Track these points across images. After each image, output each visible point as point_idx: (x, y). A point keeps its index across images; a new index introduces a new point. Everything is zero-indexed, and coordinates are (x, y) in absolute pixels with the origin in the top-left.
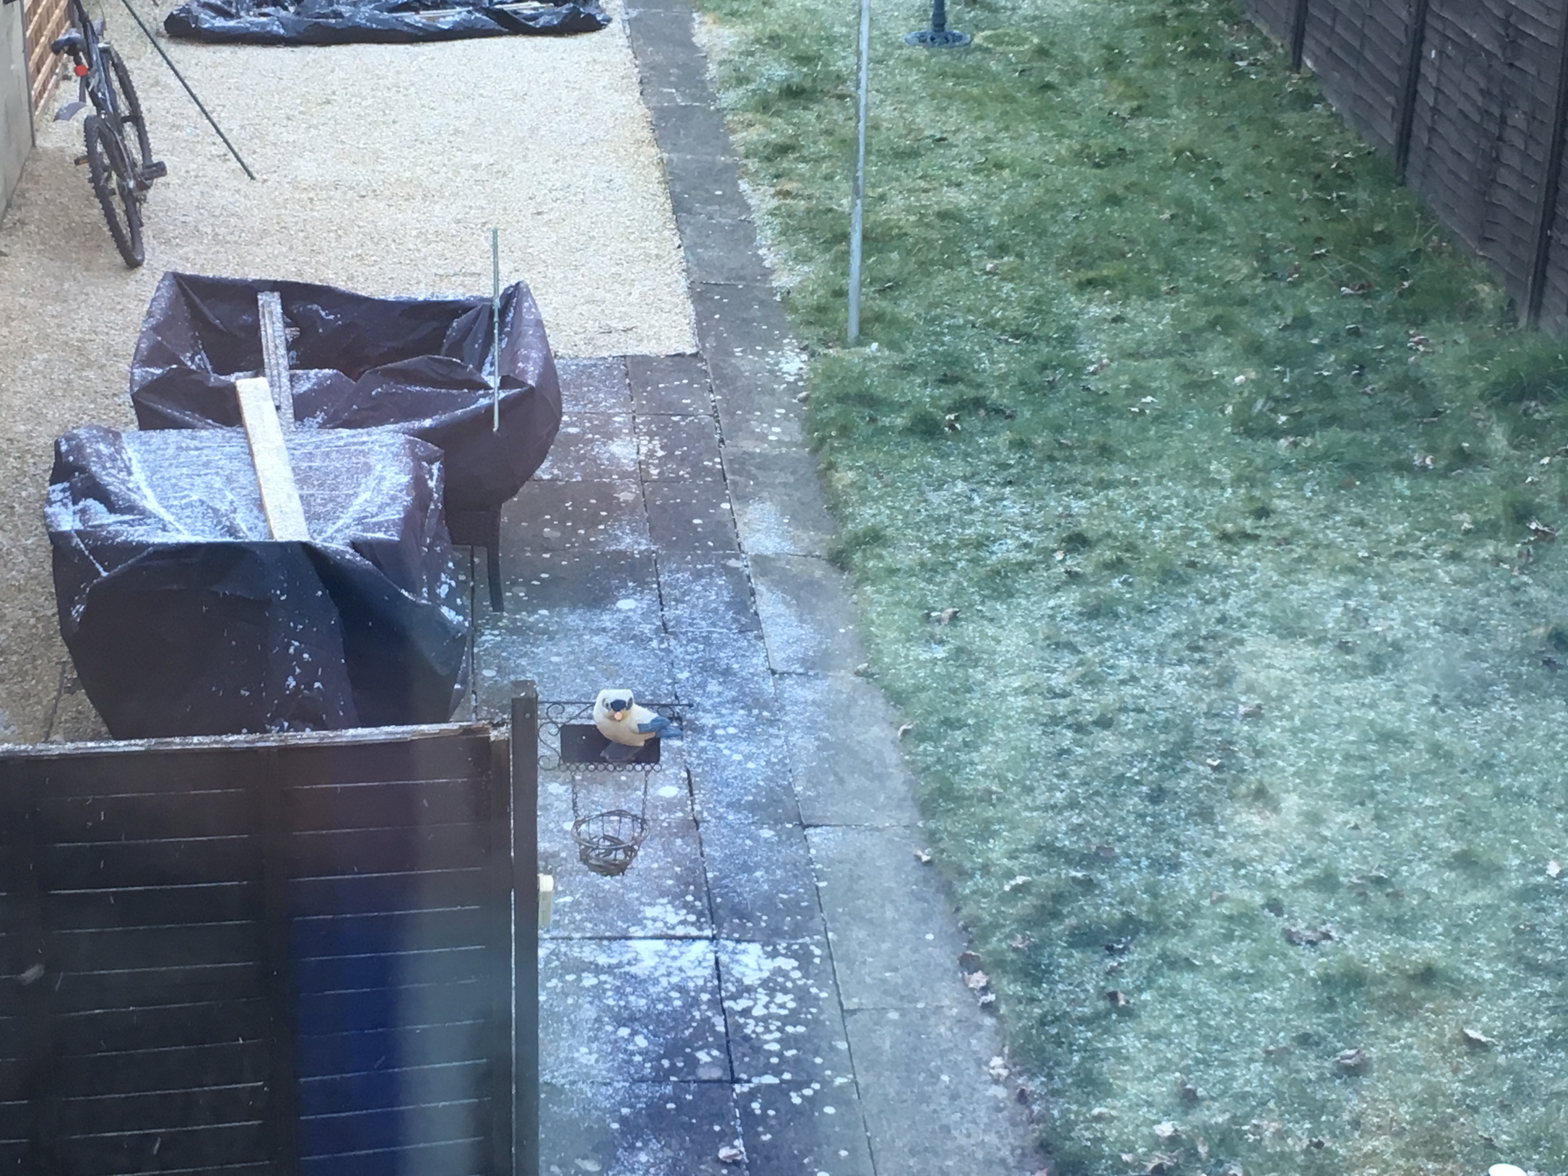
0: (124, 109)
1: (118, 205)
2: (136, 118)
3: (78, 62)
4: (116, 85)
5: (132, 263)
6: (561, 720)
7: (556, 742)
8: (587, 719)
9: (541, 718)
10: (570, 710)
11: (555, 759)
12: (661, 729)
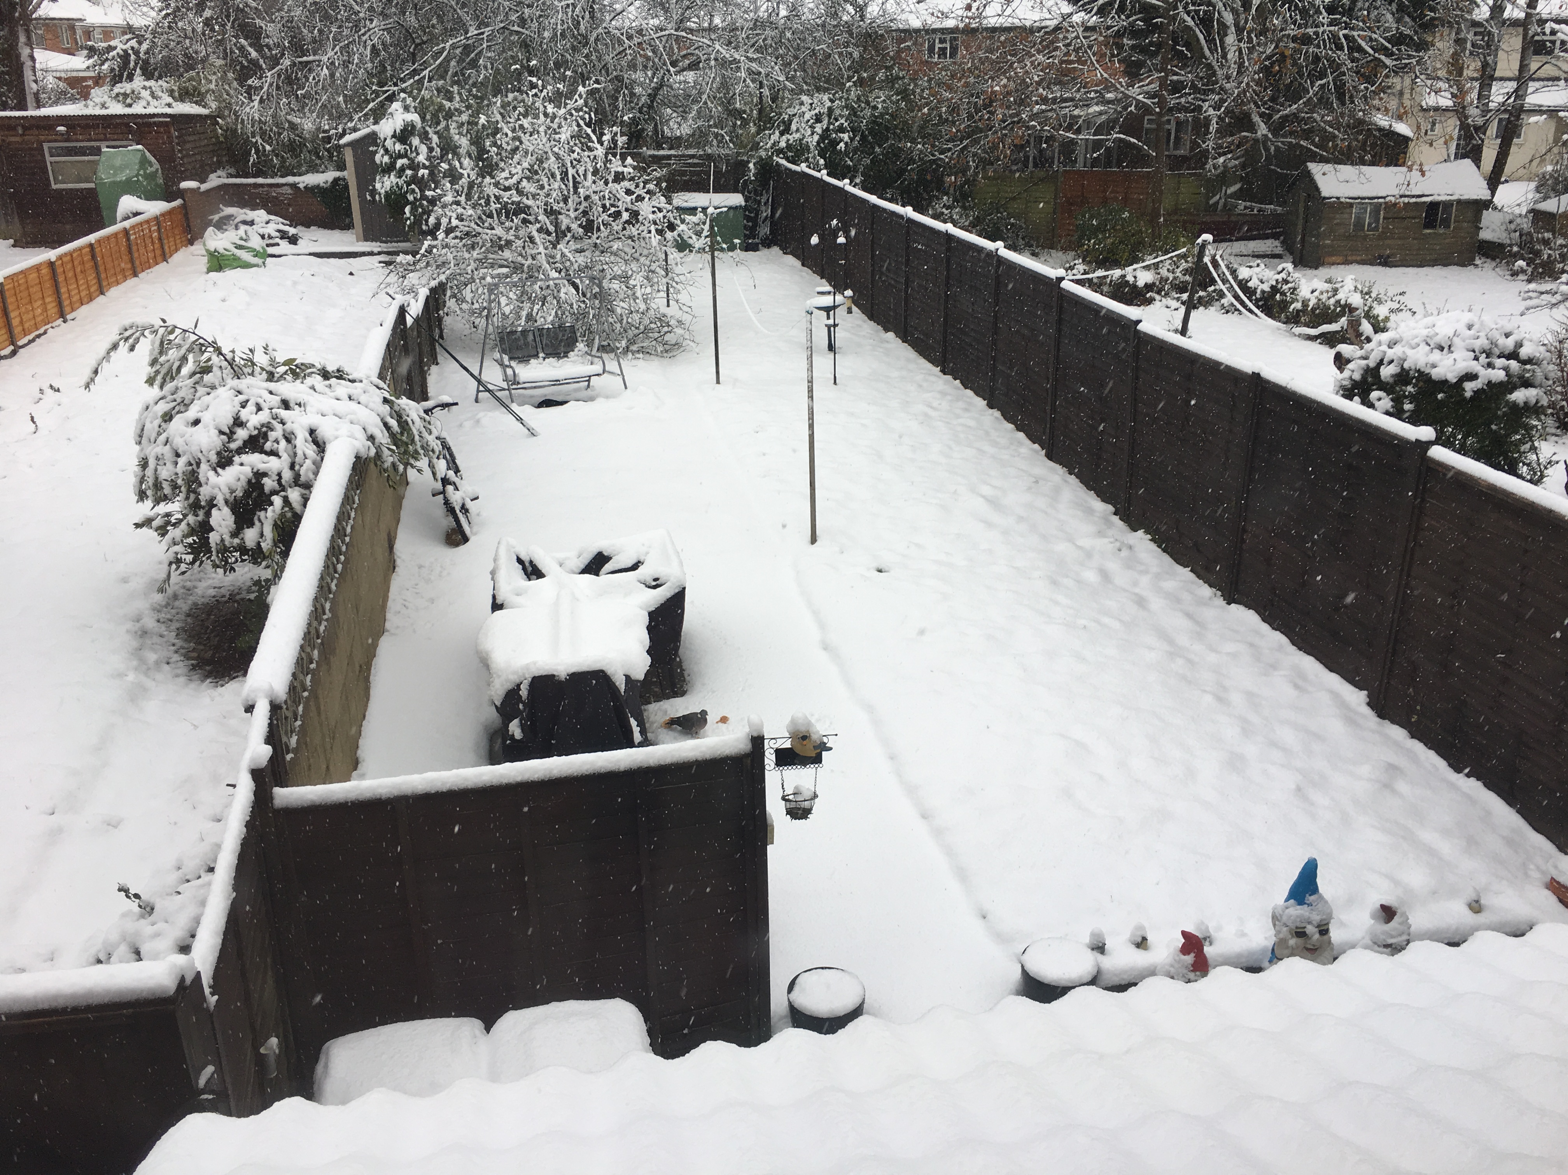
5: (467, 538)
6: (776, 746)
7: (773, 757)
8: (788, 745)
9: (766, 746)
10: (780, 741)
11: (773, 765)
12: (823, 747)
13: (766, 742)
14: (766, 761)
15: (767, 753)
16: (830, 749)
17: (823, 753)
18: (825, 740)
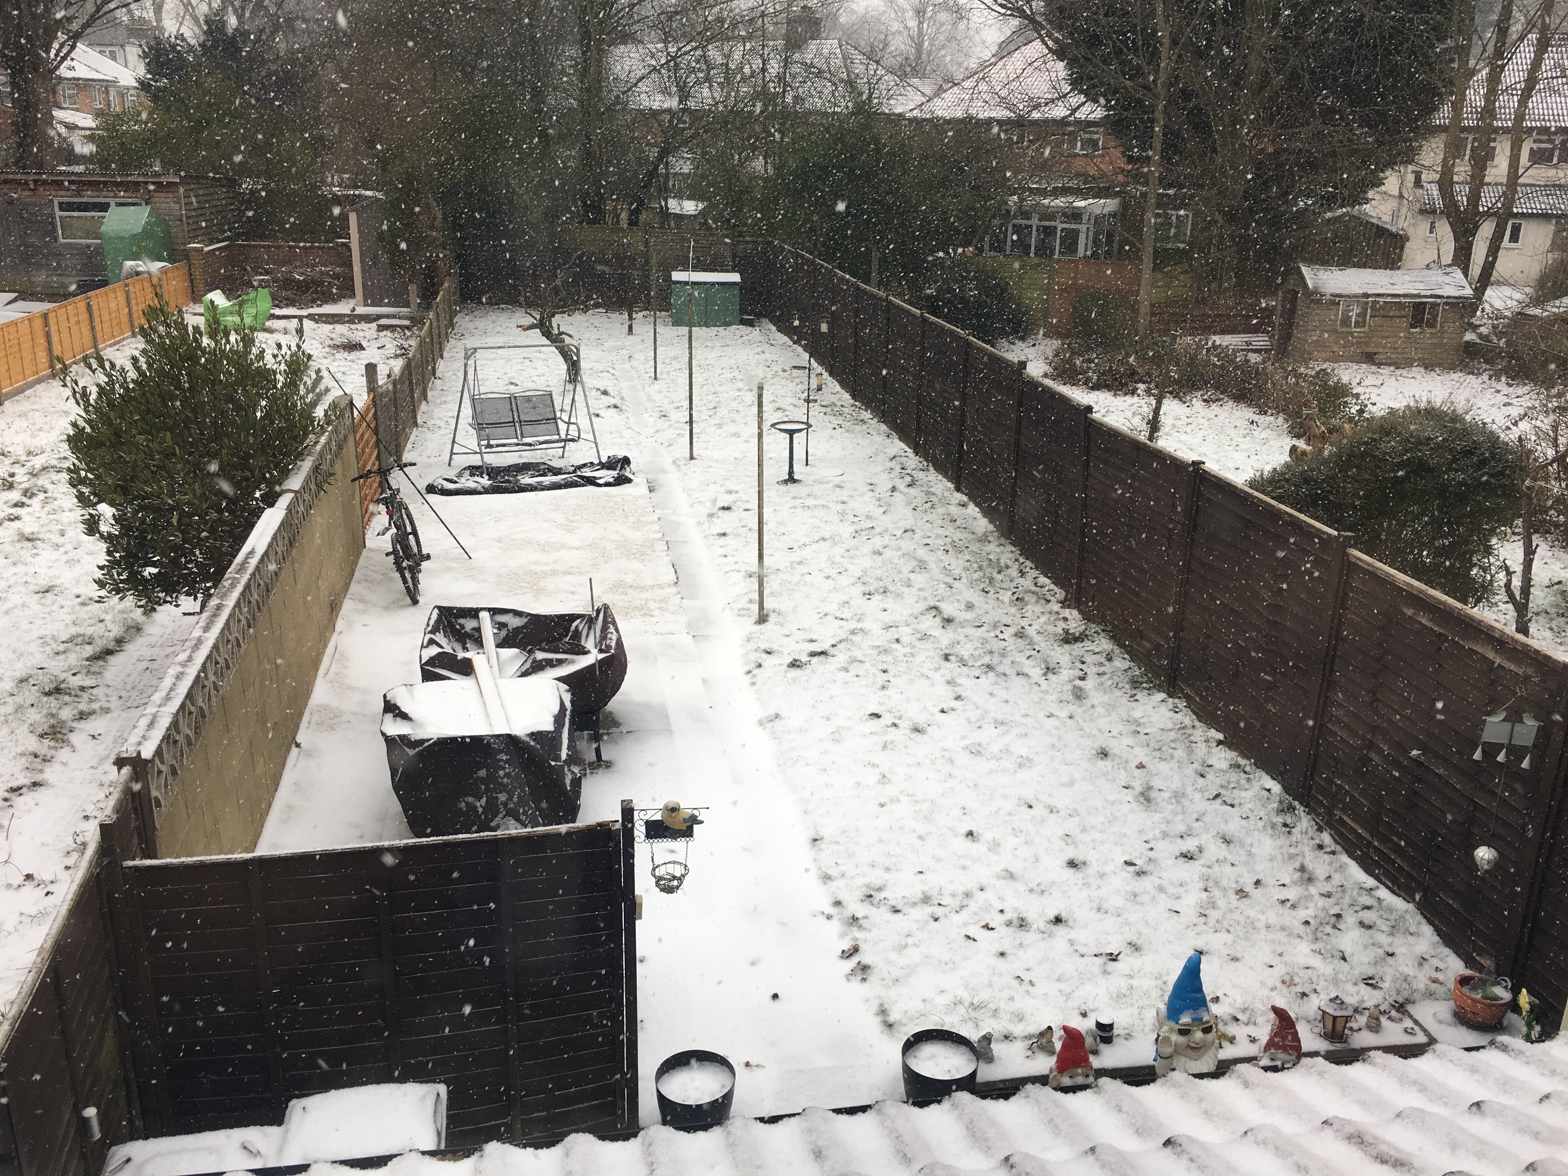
0: (409, 529)
1: (408, 575)
2: (415, 533)
3: (387, 508)
4: (405, 517)
5: (415, 602)
6: (646, 818)
7: (643, 829)
9: (636, 818)
10: (650, 813)
11: (643, 837)
12: (694, 820)
13: (636, 813)
14: (636, 833)
15: (637, 825)
16: (702, 822)
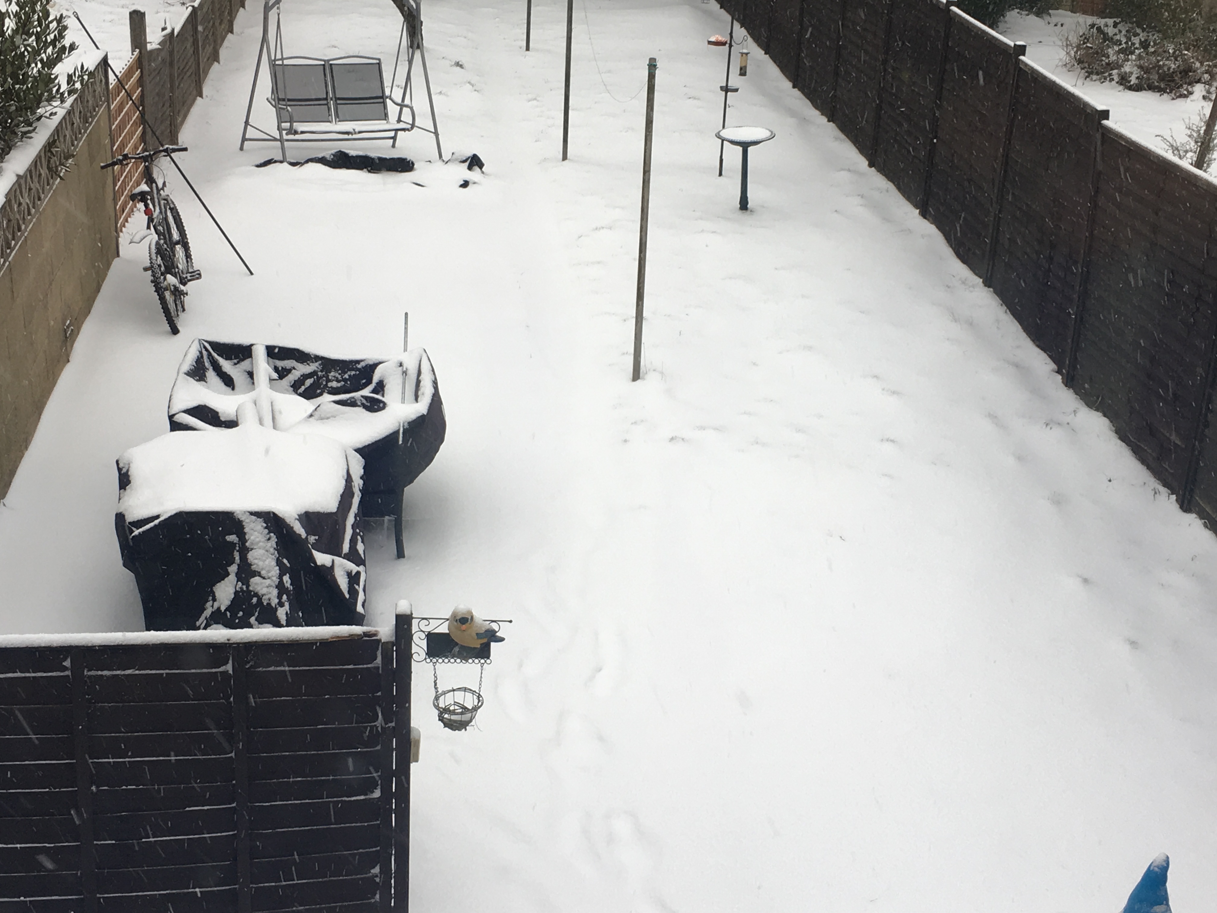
1: (169, 298)
2: (184, 242)
3: (146, 206)
4: (171, 221)
5: (175, 330)
6: (428, 629)
7: (424, 644)
8: (444, 629)
9: (414, 628)
10: (434, 624)
11: (423, 655)
12: (492, 636)
13: (415, 622)
14: (414, 649)
15: (415, 638)
16: (502, 640)
17: (492, 644)
18: (495, 626)
